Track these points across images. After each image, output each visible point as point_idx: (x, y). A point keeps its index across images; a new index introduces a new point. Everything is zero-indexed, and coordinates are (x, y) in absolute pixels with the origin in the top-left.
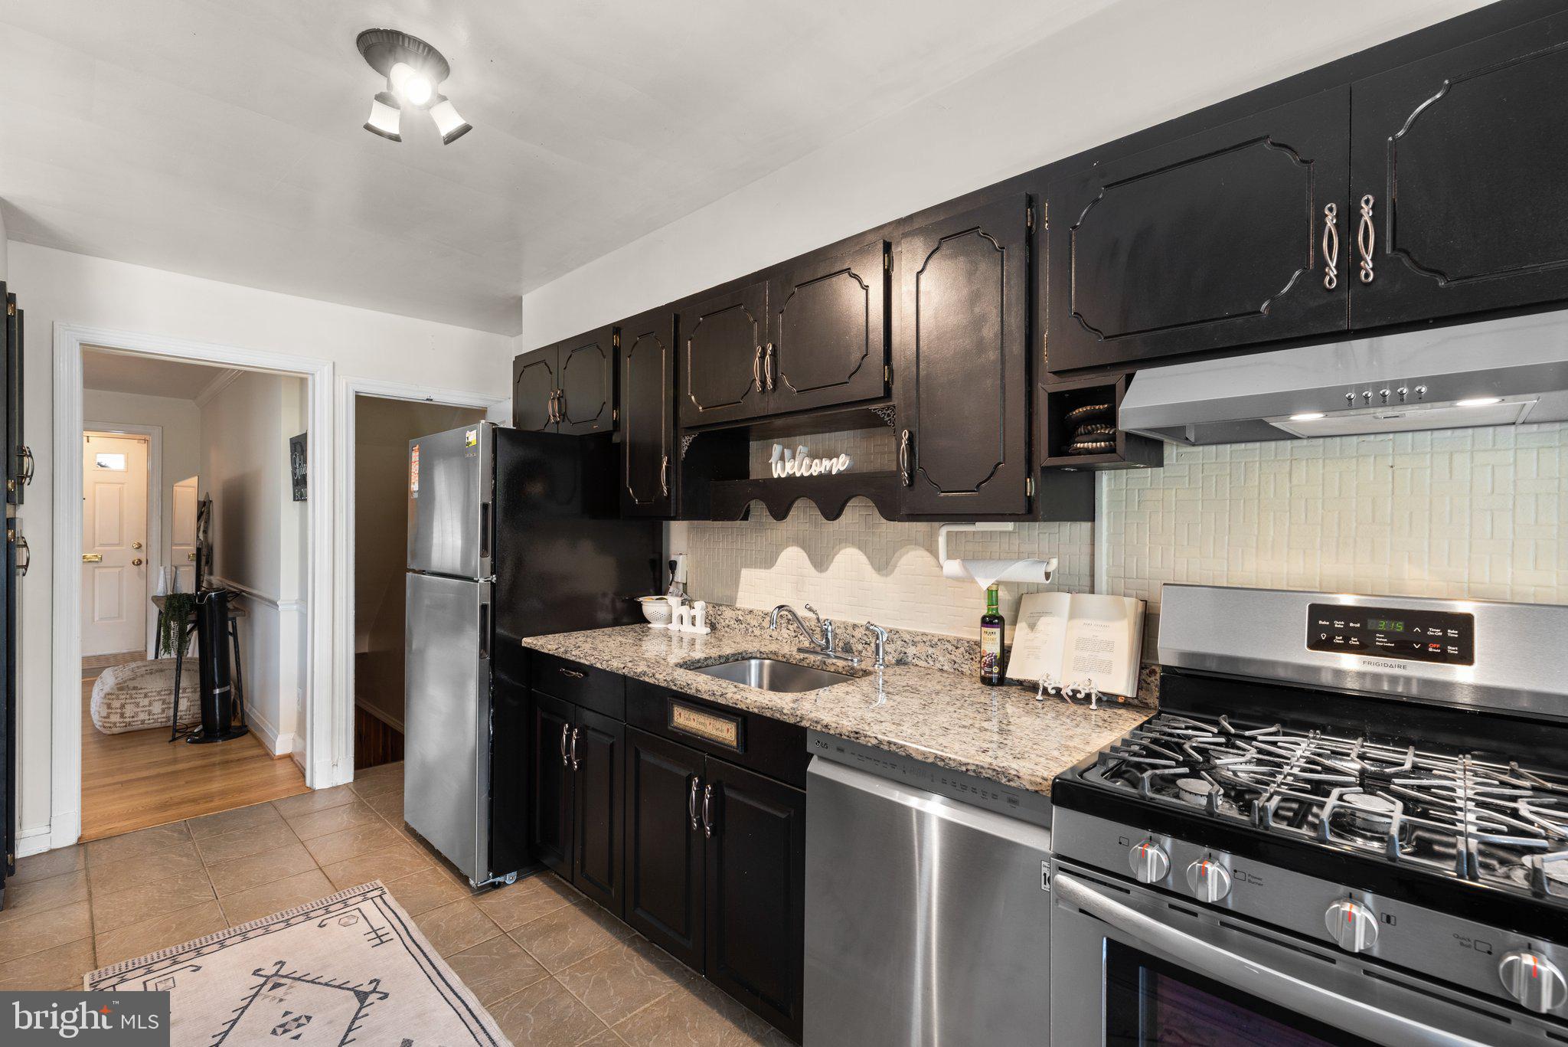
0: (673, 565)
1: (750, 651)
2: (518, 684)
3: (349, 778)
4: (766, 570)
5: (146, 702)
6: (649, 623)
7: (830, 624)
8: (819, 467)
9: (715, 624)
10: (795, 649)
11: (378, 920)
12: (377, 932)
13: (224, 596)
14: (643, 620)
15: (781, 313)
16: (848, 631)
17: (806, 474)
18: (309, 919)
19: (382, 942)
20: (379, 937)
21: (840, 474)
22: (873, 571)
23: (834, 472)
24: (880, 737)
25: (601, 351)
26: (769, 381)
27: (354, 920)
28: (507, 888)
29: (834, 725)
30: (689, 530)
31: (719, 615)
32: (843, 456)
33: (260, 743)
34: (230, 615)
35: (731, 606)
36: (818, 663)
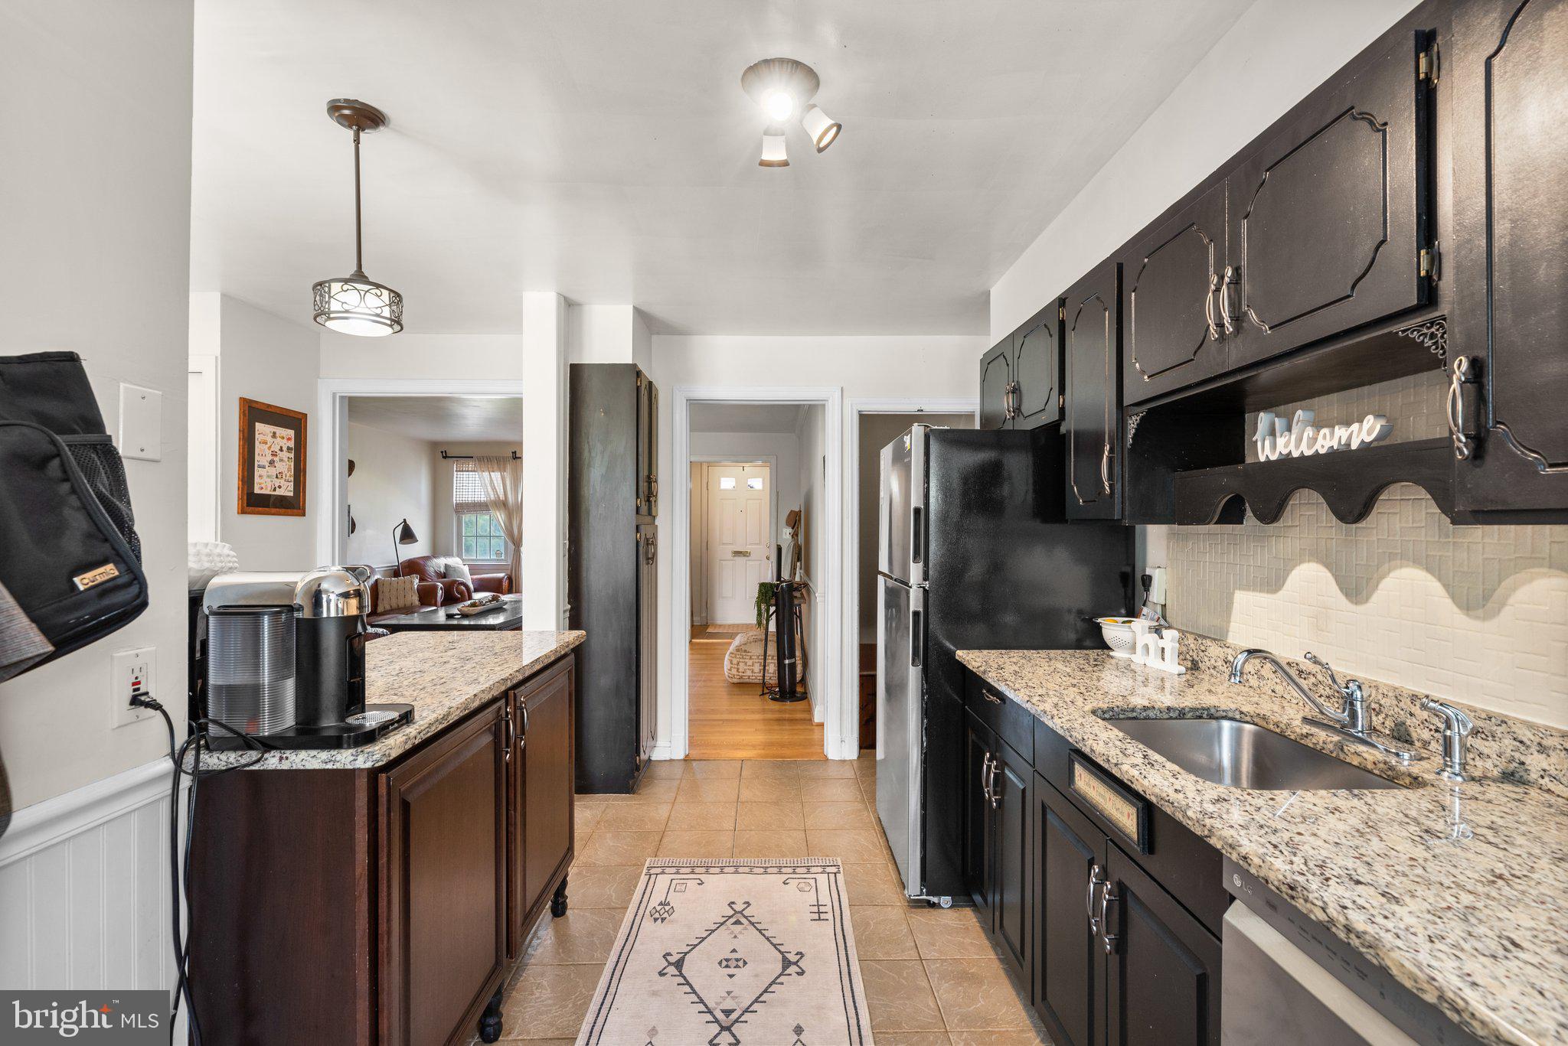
0: (1147, 581)
1: (1223, 707)
2: (957, 698)
3: (854, 756)
4: (1270, 596)
5: (750, 662)
6: (1109, 648)
7: (1360, 687)
8: (1327, 441)
9: (1197, 662)
10: (1300, 716)
11: (825, 899)
12: (820, 907)
13: (792, 587)
14: (1104, 646)
15: (1246, 217)
16: (1402, 704)
17: (1308, 453)
18: (780, 873)
19: (819, 919)
20: (819, 913)
21: (1365, 447)
22: (1456, 609)
23: (1354, 446)
24: (1333, 911)
25: (1048, 329)
26: (1227, 320)
27: (807, 889)
28: (940, 911)
29: (1257, 861)
30: (1171, 536)
31: (1203, 651)
32: (1370, 419)
33: (809, 710)
34: (796, 602)
35: (1220, 640)
36: (1331, 746)
